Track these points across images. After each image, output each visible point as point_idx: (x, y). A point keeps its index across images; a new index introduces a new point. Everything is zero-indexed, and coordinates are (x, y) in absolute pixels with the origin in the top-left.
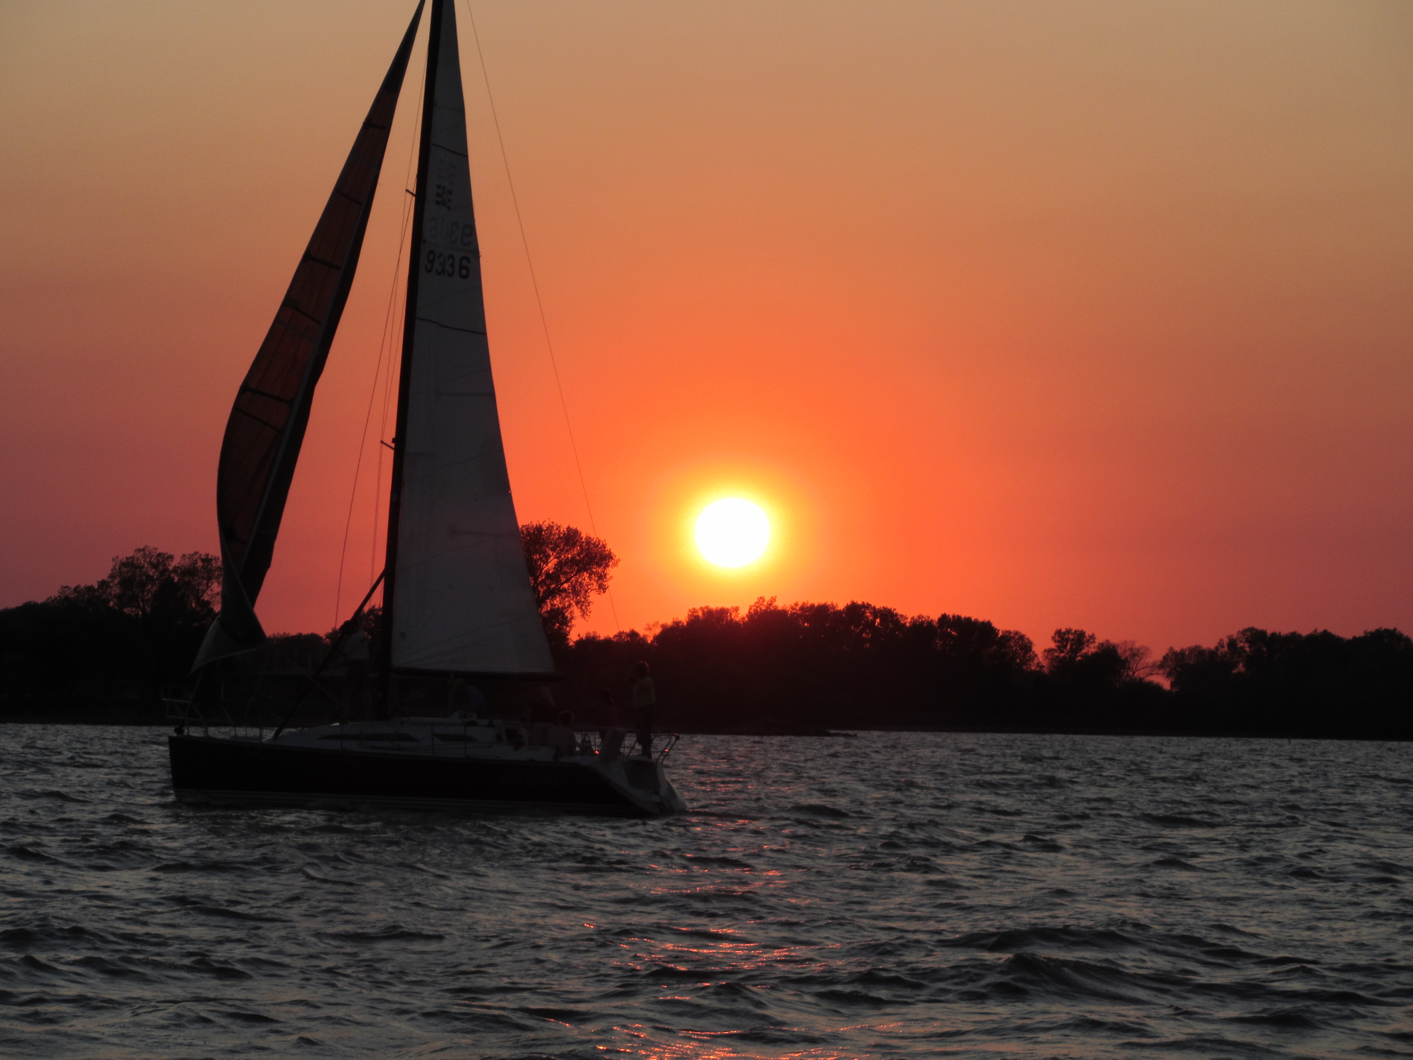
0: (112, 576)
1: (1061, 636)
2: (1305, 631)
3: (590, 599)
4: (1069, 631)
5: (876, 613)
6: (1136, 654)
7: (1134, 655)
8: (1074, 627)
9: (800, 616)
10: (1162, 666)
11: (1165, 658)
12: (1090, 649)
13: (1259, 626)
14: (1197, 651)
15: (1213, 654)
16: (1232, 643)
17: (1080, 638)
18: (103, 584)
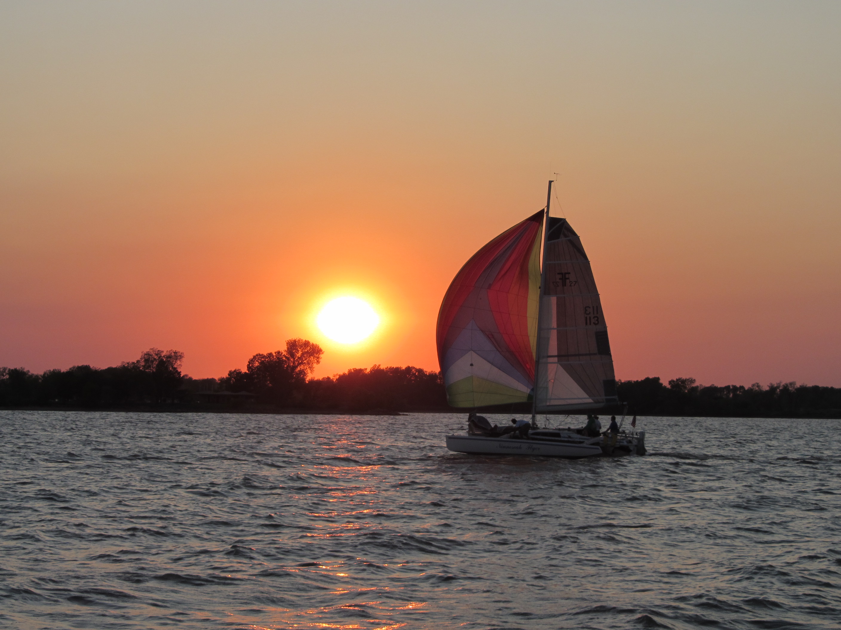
0: (141, 359)
3: (313, 366)
5: (417, 370)
9: (388, 371)
18: (138, 361)
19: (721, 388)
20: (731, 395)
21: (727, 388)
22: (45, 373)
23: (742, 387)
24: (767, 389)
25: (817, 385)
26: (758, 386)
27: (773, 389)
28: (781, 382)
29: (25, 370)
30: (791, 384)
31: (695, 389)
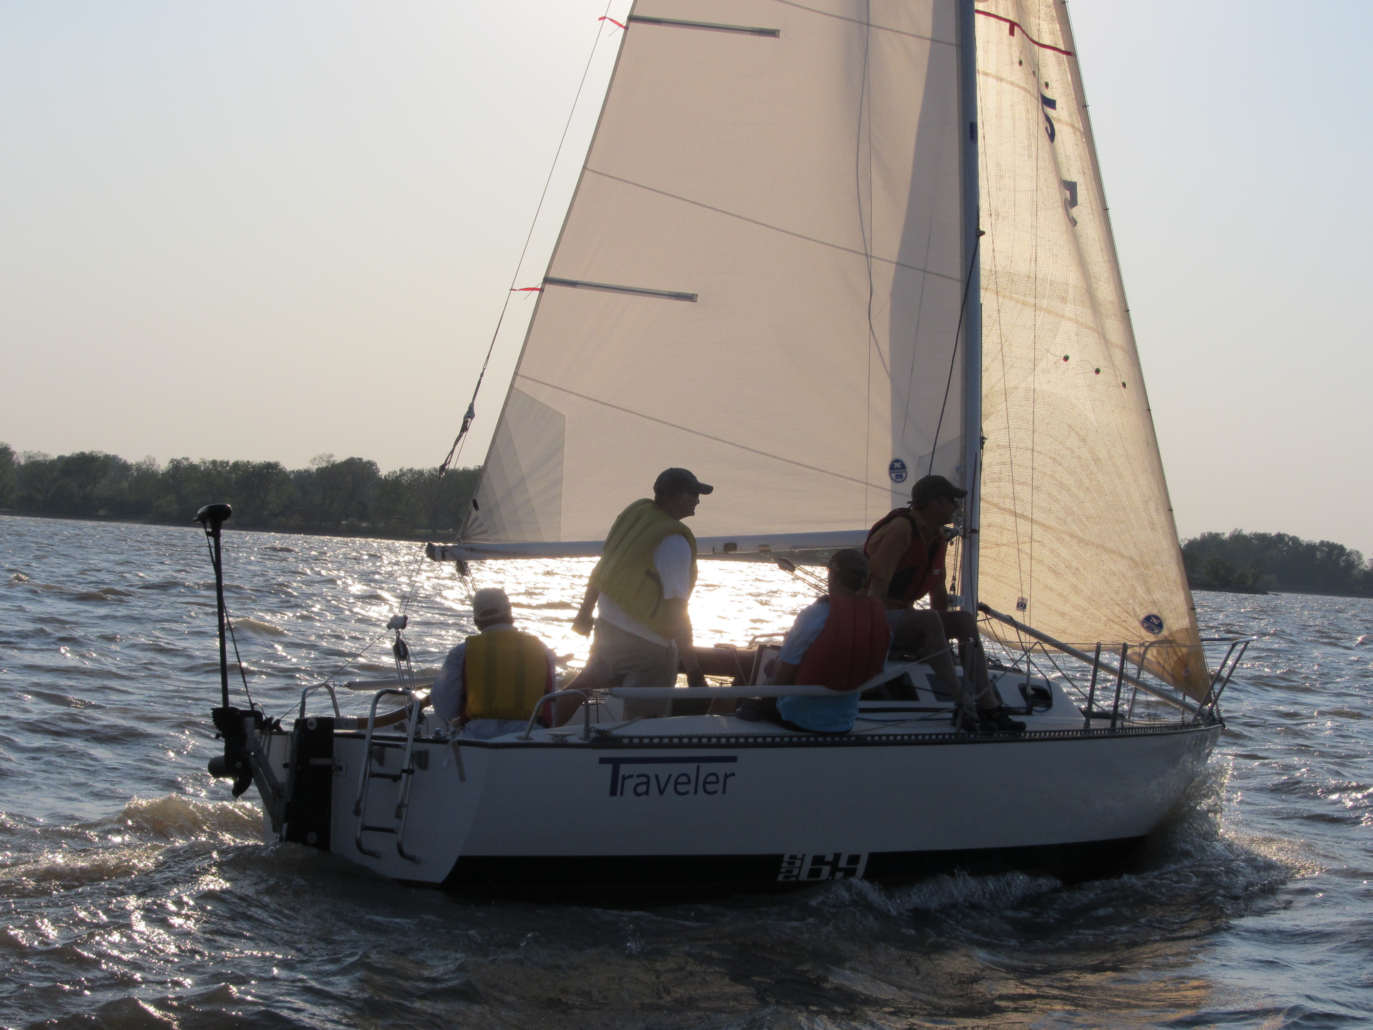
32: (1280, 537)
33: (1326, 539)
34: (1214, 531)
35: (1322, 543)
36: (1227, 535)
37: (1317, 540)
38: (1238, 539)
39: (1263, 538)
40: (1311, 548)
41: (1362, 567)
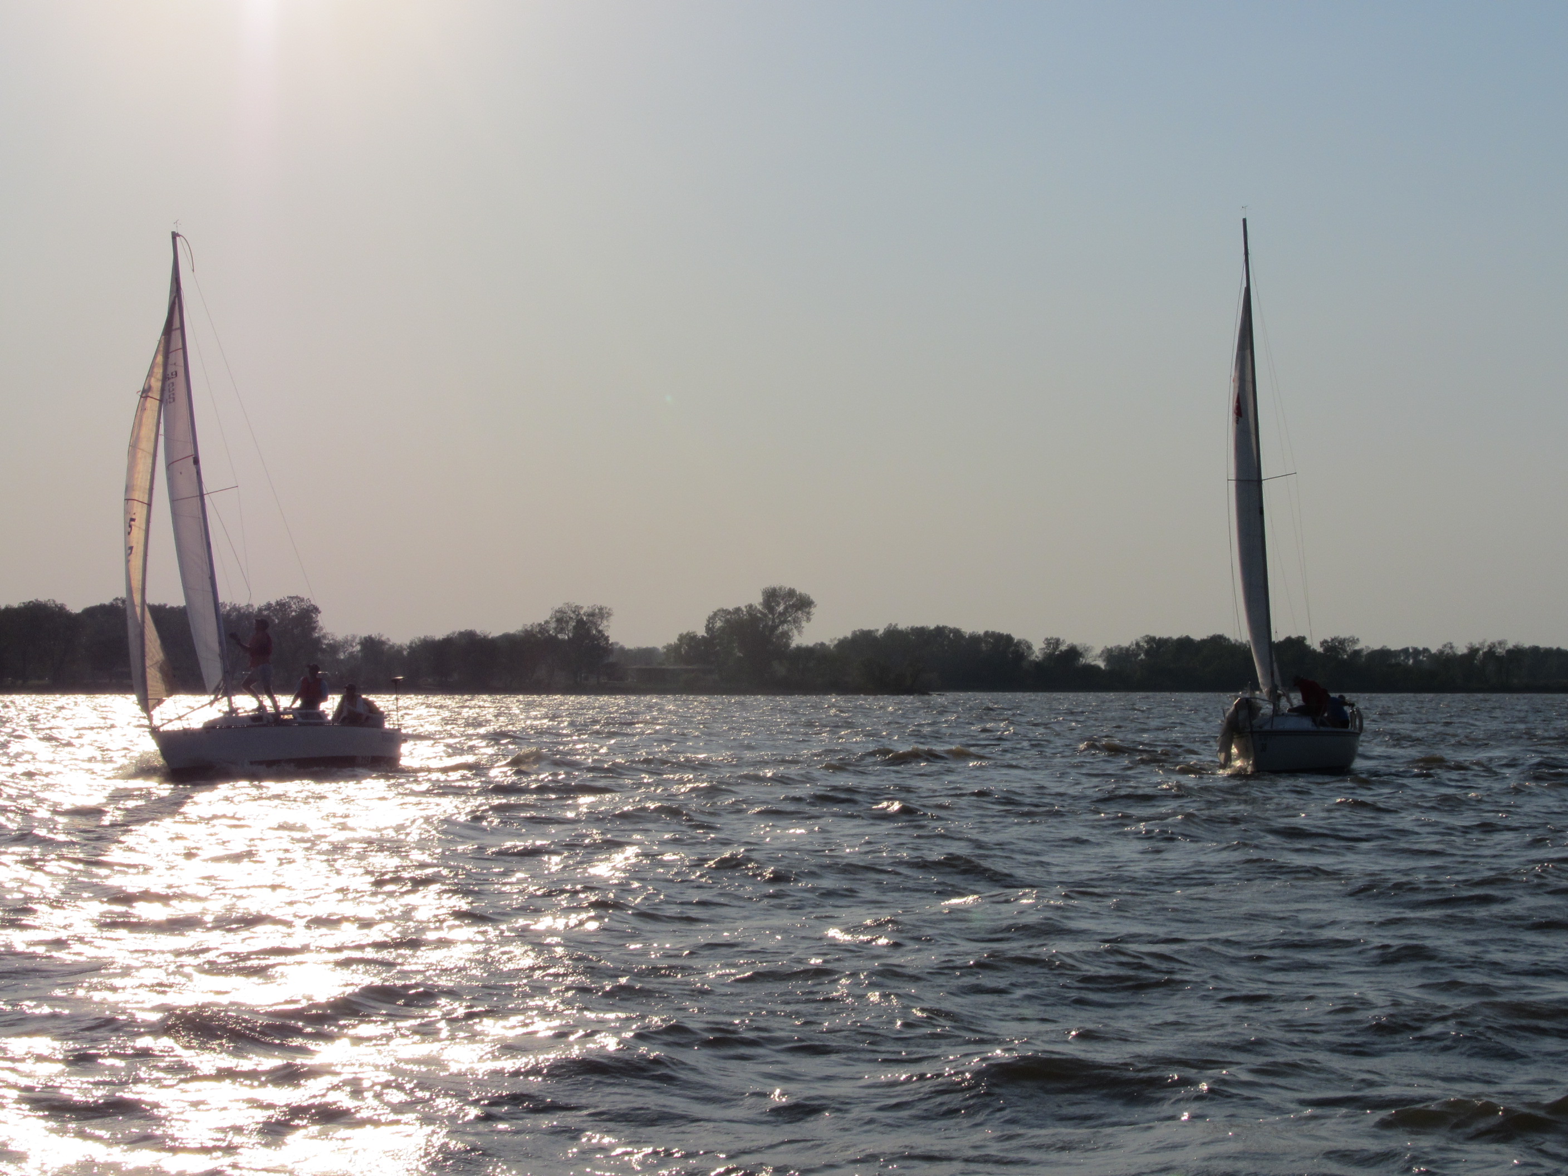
0: (551, 618)
1: (1048, 642)
2: (1175, 637)
3: (802, 625)
4: (1052, 639)
5: (951, 631)
6: (1087, 650)
7: (1086, 650)
8: (1055, 636)
9: (910, 633)
10: (1100, 656)
11: (1103, 652)
12: (1063, 648)
13: (1152, 634)
14: (1120, 649)
15: (1128, 649)
16: (1137, 644)
17: (1057, 642)
18: (547, 622)
19: (1395, 651)
20: (1411, 661)
21: (1405, 651)
22: (411, 643)
23: (1426, 650)
24: (1465, 651)
25: (1536, 644)
26: (1451, 648)
27: (1473, 652)
28: (1485, 641)
29: (384, 639)
30: (1500, 643)
31: (1357, 653)
32: (940, 631)
33: (991, 629)
34: (866, 628)
35: (986, 633)
36: (881, 632)
37: (981, 632)
38: (893, 634)
39: (920, 633)
40: (975, 639)
41: (1033, 658)
